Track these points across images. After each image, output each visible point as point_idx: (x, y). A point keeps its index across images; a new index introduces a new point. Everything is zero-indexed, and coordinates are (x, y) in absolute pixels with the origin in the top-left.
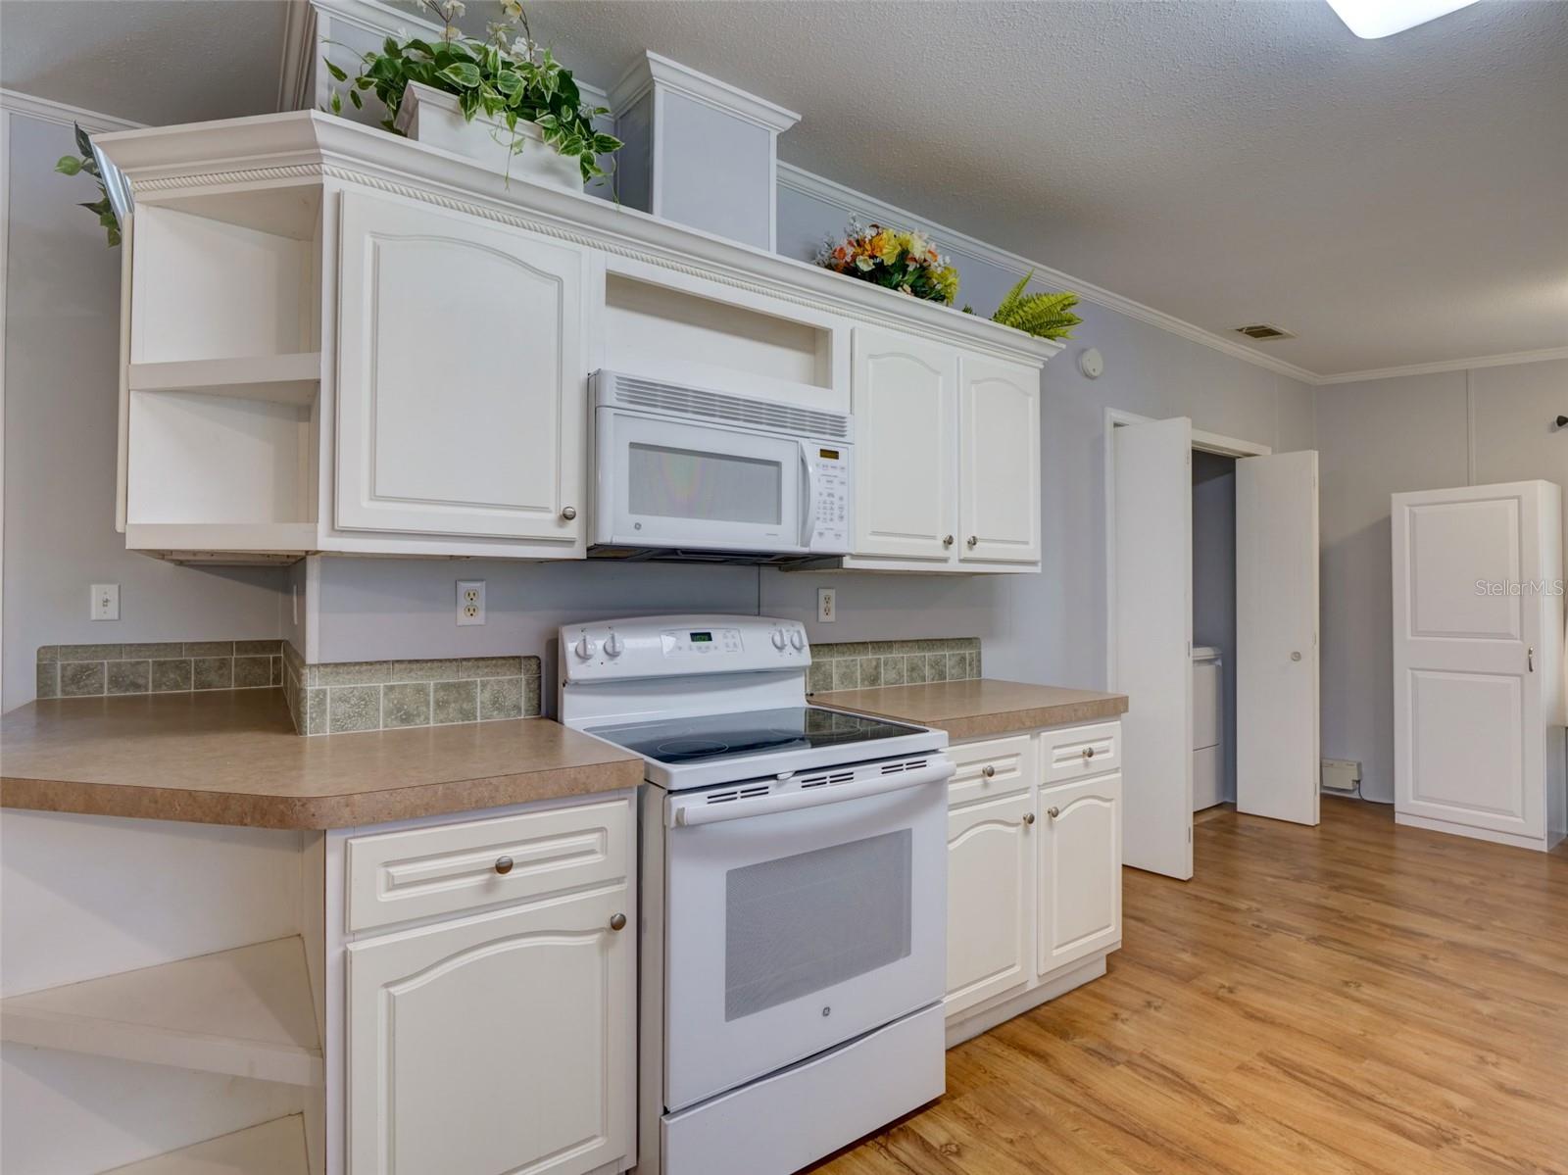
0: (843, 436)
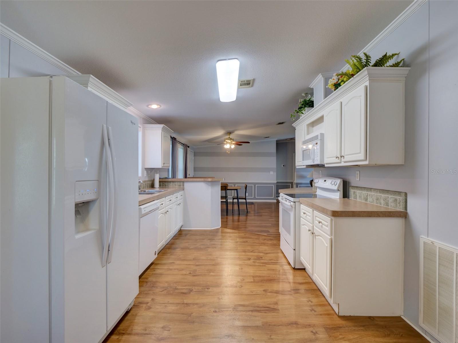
0: (318, 139)
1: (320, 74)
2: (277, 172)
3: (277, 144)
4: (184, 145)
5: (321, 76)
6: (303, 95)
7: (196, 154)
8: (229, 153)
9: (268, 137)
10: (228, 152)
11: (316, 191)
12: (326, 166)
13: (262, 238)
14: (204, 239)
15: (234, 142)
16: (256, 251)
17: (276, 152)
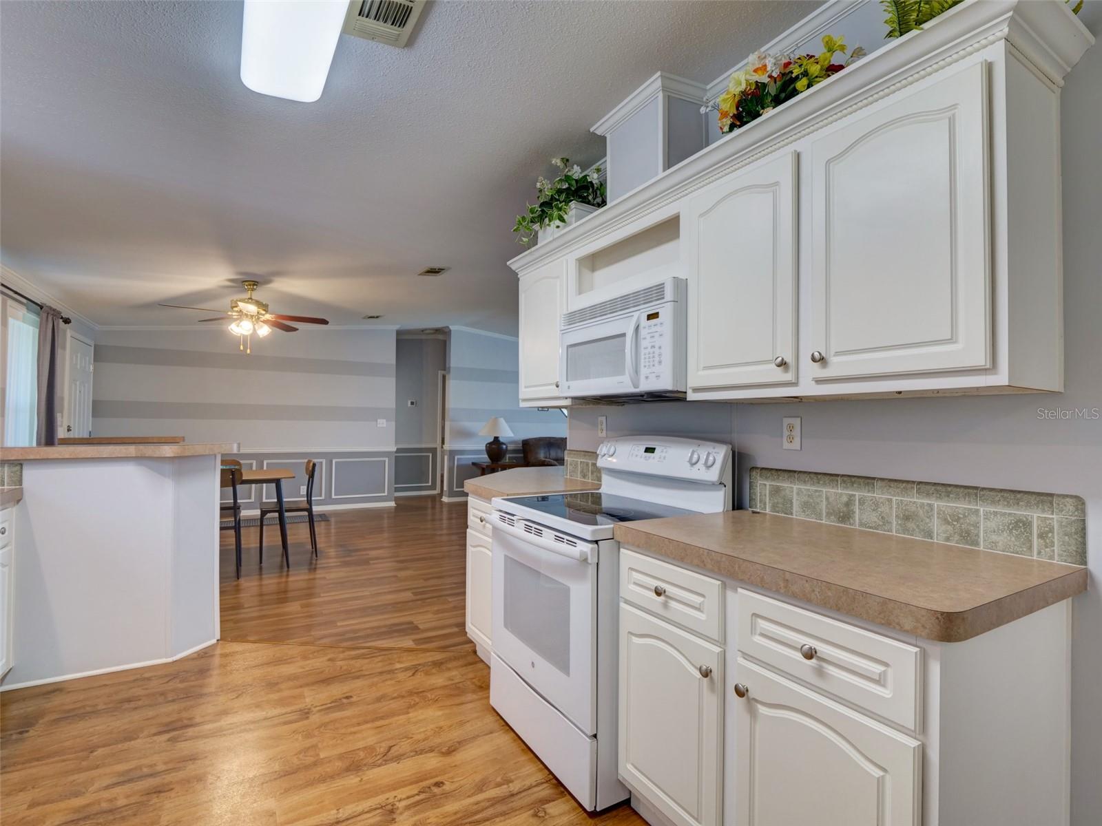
0: (663, 298)
1: (659, 73)
2: (396, 422)
3: (398, 341)
4: (41, 307)
5: (659, 83)
6: (557, 161)
7: (100, 354)
8: (248, 351)
9: (377, 317)
10: (245, 348)
11: (601, 485)
12: (691, 396)
13: (402, 666)
14: (130, 737)
15: (268, 317)
16: (405, 746)
17: (393, 361)
